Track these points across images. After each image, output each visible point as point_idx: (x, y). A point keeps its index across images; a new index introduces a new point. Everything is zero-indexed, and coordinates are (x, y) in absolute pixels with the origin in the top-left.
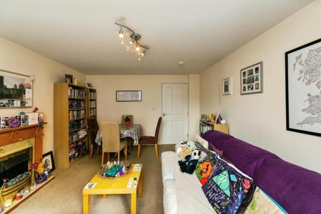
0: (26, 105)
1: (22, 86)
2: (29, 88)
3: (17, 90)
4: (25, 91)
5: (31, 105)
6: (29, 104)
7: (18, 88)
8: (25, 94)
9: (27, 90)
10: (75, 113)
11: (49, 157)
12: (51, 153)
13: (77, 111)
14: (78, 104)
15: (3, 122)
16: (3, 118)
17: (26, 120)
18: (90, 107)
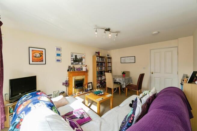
1: (82, 58)
3: (80, 59)
6: (84, 64)
9: (83, 59)
10: (100, 68)
11: (91, 84)
12: (91, 83)
13: (101, 67)
14: (101, 64)
15: (76, 69)
16: (76, 68)
17: (82, 69)
18: (108, 66)
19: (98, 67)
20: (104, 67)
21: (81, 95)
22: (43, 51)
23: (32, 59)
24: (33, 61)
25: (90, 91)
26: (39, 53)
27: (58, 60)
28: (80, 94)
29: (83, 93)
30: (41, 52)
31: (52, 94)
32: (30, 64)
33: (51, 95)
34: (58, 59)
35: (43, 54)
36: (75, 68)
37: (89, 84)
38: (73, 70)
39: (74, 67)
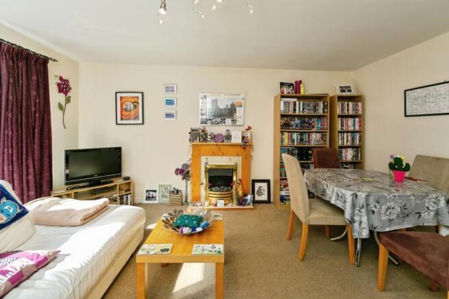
0: (237, 123)
1: (233, 105)
2: (241, 106)
3: (229, 109)
4: (235, 110)
5: (242, 124)
6: (240, 122)
7: (229, 107)
8: (235, 112)
9: (238, 109)
10: (295, 136)
11: (264, 185)
12: (268, 181)
13: (301, 134)
14: (303, 122)
15: (209, 137)
16: (209, 133)
17: (229, 137)
18: (339, 128)
19: (286, 134)
20: (319, 135)
21: (219, 209)
22: (138, 97)
23: (121, 114)
24: (122, 119)
25: (251, 207)
26: (133, 103)
27: (168, 115)
28: (216, 205)
29: (226, 207)
30: (136, 100)
31: (157, 189)
32: (117, 124)
33: (155, 191)
34: (169, 112)
35: (138, 103)
36: (206, 134)
37: (257, 185)
38: (200, 139)
39: (203, 131)
